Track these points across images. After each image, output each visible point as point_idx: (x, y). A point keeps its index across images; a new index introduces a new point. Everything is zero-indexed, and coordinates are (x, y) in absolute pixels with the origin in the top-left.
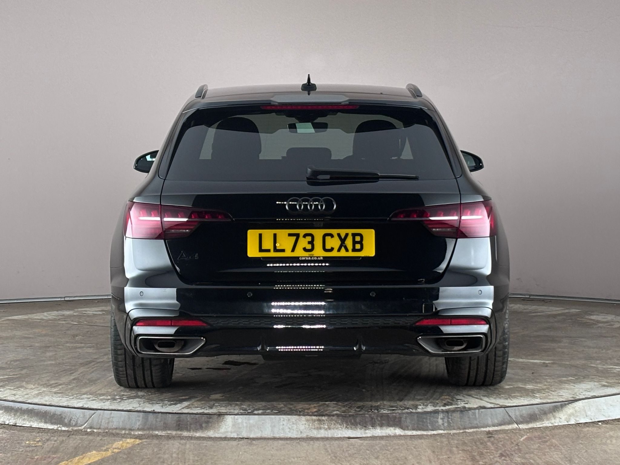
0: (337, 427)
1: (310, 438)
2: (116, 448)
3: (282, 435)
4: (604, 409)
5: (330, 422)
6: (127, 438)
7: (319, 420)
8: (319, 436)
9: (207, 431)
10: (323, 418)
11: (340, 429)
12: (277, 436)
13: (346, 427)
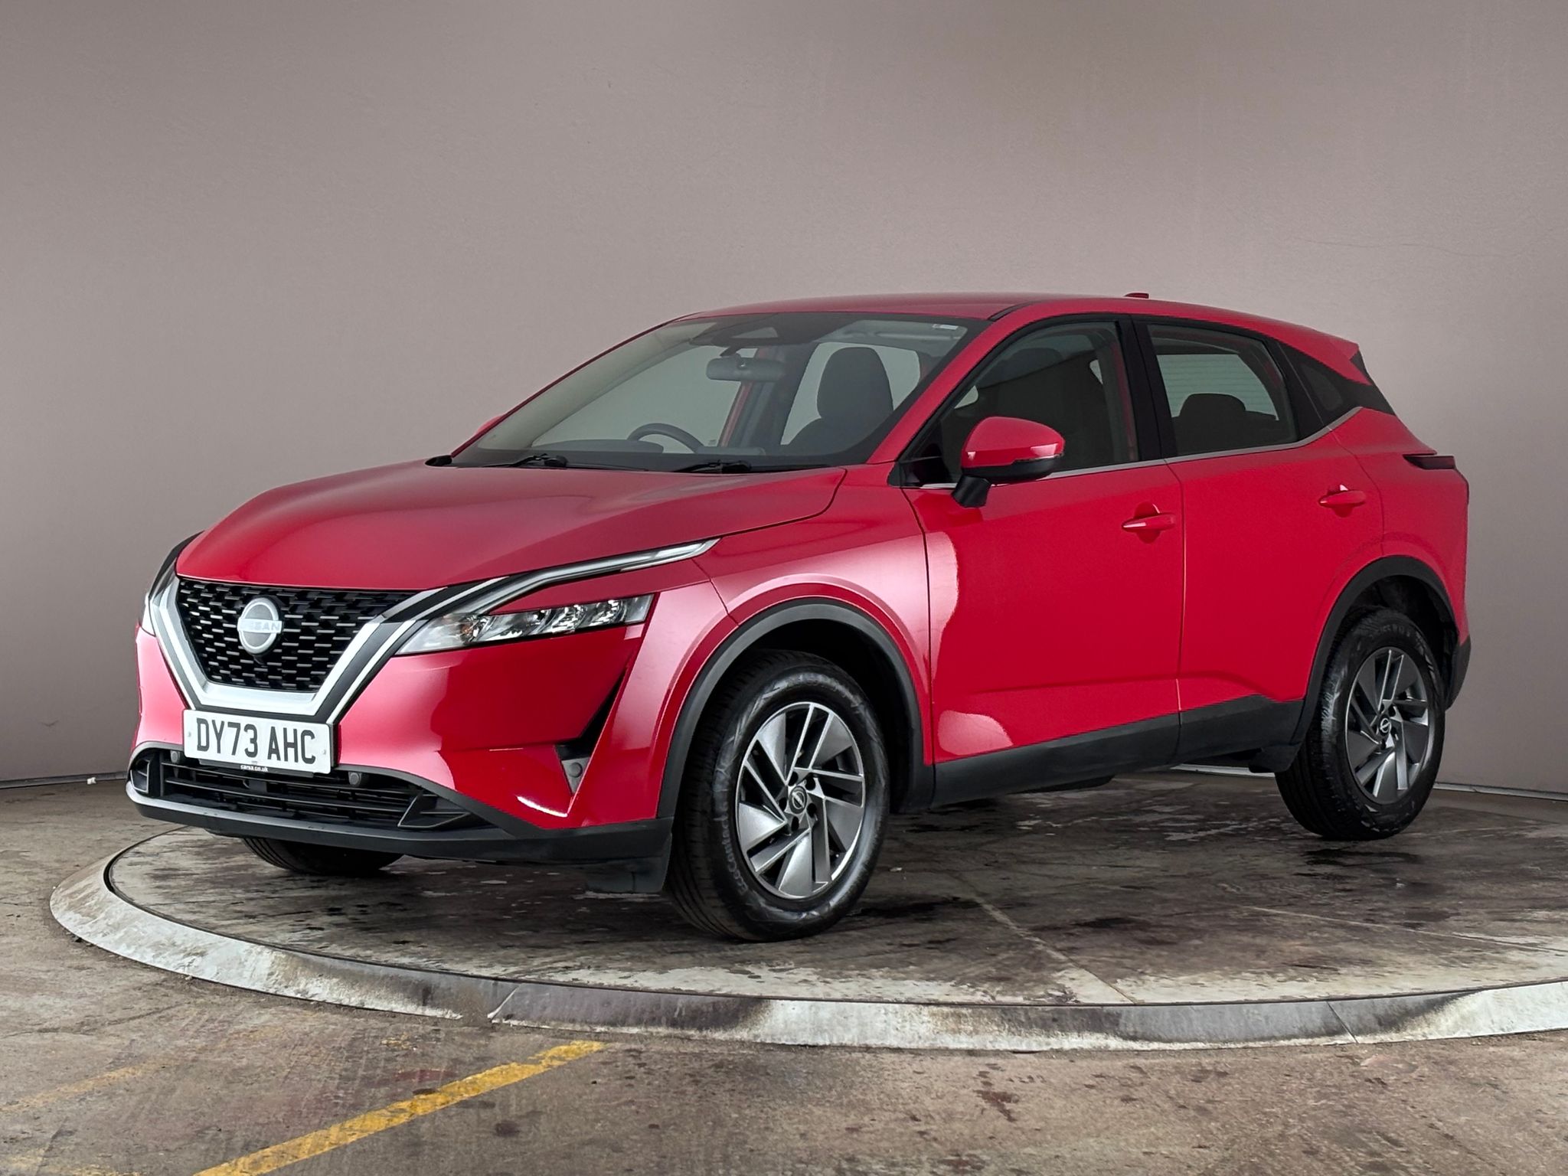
0: (991, 1029)
1: (936, 1050)
2: (554, 1059)
3: (882, 1042)
4: (1528, 1010)
5: (978, 1019)
6: (576, 1039)
8: (956, 1046)
9: (735, 1029)
10: (964, 1011)
11: (997, 1033)
12: (873, 1042)
13: (1009, 1031)
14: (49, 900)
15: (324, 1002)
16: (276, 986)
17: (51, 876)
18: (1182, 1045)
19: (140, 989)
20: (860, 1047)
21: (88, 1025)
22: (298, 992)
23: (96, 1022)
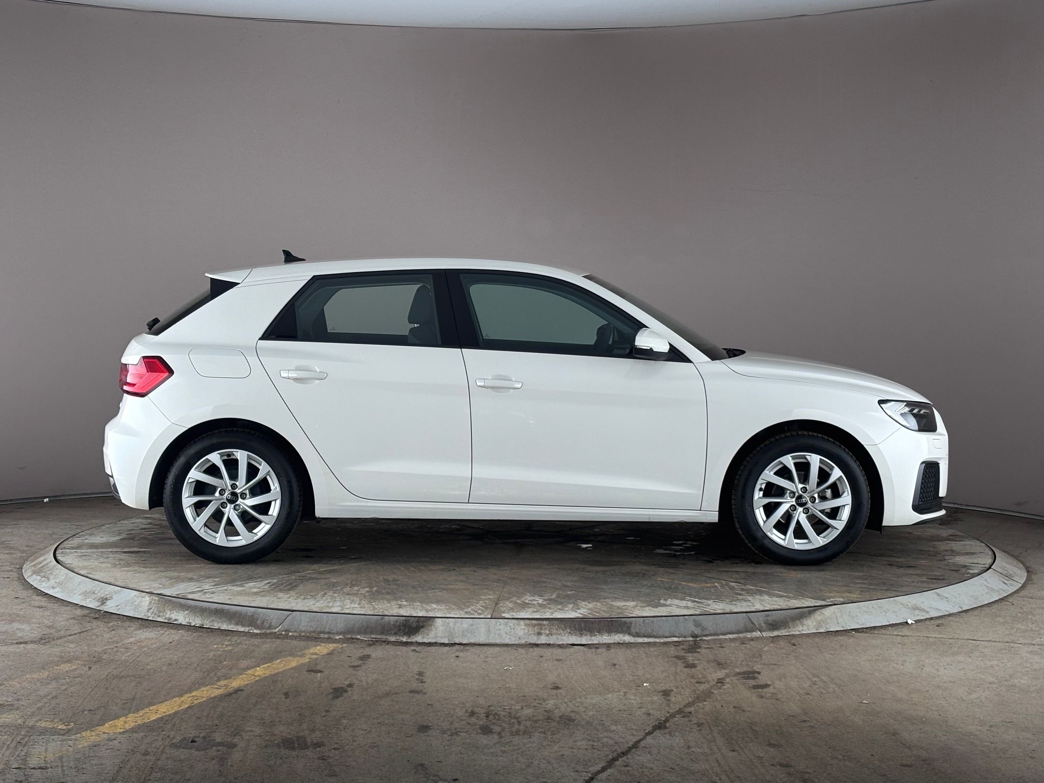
0: (559, 633)
1: (530, 644)
2: (314, 654)
3: (498, 641)
4: (857, 616)
5: (552, 626)
6: (323, 643)
8: (539, 642)
9: (415, 636)
10: (545, 622)
11: (563, 634)
12: (492, 641)
13: (570, 633)
14: (22, 569)
15: (180, 624)
16: (152, 616)
17: (24, 555)
18: (665, 639)
19: (74, 618)
20: (486, 644)
21: (45, 639)
22: (166, 619)
23: (49, 638)
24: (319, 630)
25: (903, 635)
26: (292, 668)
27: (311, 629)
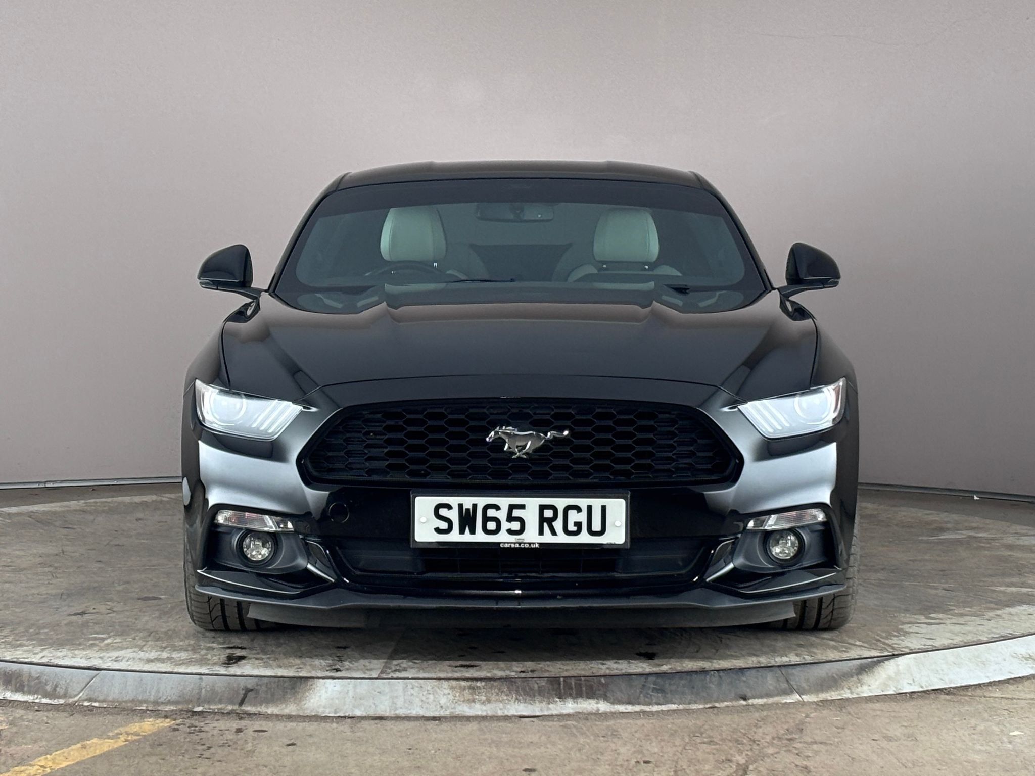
0: (501, 699)
1: (456, 717)
2: (132, 734)
3: (409, 712)
4: (942, 670)
5: (490, 690)
6: (149, 717)
7: (471, 688)
8: (472, 714)
9: (284, 706)
10: (479, 684)
11: (507, 701)
12: (401, 712)
13: (517, 699)
18: (660, 706)
20: (391, 717)
24: (140, 698)
25: (1009, 696)
26: (100, 756)
27: (129, 697)
